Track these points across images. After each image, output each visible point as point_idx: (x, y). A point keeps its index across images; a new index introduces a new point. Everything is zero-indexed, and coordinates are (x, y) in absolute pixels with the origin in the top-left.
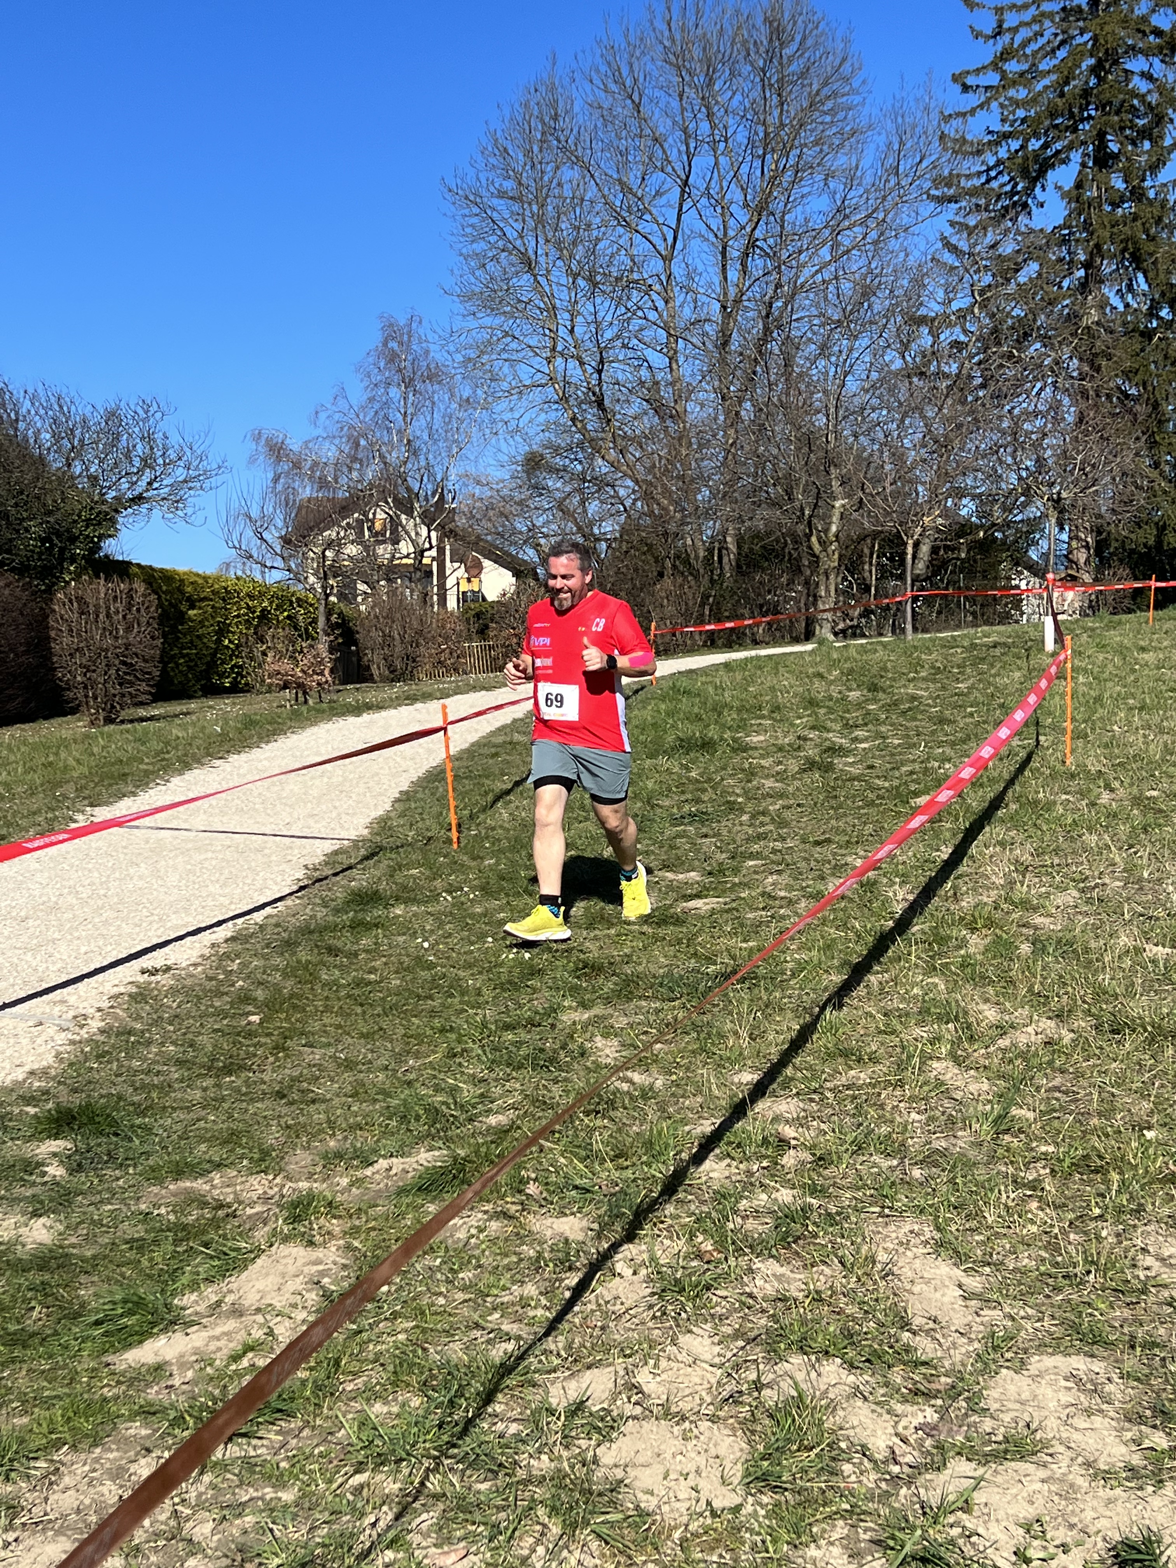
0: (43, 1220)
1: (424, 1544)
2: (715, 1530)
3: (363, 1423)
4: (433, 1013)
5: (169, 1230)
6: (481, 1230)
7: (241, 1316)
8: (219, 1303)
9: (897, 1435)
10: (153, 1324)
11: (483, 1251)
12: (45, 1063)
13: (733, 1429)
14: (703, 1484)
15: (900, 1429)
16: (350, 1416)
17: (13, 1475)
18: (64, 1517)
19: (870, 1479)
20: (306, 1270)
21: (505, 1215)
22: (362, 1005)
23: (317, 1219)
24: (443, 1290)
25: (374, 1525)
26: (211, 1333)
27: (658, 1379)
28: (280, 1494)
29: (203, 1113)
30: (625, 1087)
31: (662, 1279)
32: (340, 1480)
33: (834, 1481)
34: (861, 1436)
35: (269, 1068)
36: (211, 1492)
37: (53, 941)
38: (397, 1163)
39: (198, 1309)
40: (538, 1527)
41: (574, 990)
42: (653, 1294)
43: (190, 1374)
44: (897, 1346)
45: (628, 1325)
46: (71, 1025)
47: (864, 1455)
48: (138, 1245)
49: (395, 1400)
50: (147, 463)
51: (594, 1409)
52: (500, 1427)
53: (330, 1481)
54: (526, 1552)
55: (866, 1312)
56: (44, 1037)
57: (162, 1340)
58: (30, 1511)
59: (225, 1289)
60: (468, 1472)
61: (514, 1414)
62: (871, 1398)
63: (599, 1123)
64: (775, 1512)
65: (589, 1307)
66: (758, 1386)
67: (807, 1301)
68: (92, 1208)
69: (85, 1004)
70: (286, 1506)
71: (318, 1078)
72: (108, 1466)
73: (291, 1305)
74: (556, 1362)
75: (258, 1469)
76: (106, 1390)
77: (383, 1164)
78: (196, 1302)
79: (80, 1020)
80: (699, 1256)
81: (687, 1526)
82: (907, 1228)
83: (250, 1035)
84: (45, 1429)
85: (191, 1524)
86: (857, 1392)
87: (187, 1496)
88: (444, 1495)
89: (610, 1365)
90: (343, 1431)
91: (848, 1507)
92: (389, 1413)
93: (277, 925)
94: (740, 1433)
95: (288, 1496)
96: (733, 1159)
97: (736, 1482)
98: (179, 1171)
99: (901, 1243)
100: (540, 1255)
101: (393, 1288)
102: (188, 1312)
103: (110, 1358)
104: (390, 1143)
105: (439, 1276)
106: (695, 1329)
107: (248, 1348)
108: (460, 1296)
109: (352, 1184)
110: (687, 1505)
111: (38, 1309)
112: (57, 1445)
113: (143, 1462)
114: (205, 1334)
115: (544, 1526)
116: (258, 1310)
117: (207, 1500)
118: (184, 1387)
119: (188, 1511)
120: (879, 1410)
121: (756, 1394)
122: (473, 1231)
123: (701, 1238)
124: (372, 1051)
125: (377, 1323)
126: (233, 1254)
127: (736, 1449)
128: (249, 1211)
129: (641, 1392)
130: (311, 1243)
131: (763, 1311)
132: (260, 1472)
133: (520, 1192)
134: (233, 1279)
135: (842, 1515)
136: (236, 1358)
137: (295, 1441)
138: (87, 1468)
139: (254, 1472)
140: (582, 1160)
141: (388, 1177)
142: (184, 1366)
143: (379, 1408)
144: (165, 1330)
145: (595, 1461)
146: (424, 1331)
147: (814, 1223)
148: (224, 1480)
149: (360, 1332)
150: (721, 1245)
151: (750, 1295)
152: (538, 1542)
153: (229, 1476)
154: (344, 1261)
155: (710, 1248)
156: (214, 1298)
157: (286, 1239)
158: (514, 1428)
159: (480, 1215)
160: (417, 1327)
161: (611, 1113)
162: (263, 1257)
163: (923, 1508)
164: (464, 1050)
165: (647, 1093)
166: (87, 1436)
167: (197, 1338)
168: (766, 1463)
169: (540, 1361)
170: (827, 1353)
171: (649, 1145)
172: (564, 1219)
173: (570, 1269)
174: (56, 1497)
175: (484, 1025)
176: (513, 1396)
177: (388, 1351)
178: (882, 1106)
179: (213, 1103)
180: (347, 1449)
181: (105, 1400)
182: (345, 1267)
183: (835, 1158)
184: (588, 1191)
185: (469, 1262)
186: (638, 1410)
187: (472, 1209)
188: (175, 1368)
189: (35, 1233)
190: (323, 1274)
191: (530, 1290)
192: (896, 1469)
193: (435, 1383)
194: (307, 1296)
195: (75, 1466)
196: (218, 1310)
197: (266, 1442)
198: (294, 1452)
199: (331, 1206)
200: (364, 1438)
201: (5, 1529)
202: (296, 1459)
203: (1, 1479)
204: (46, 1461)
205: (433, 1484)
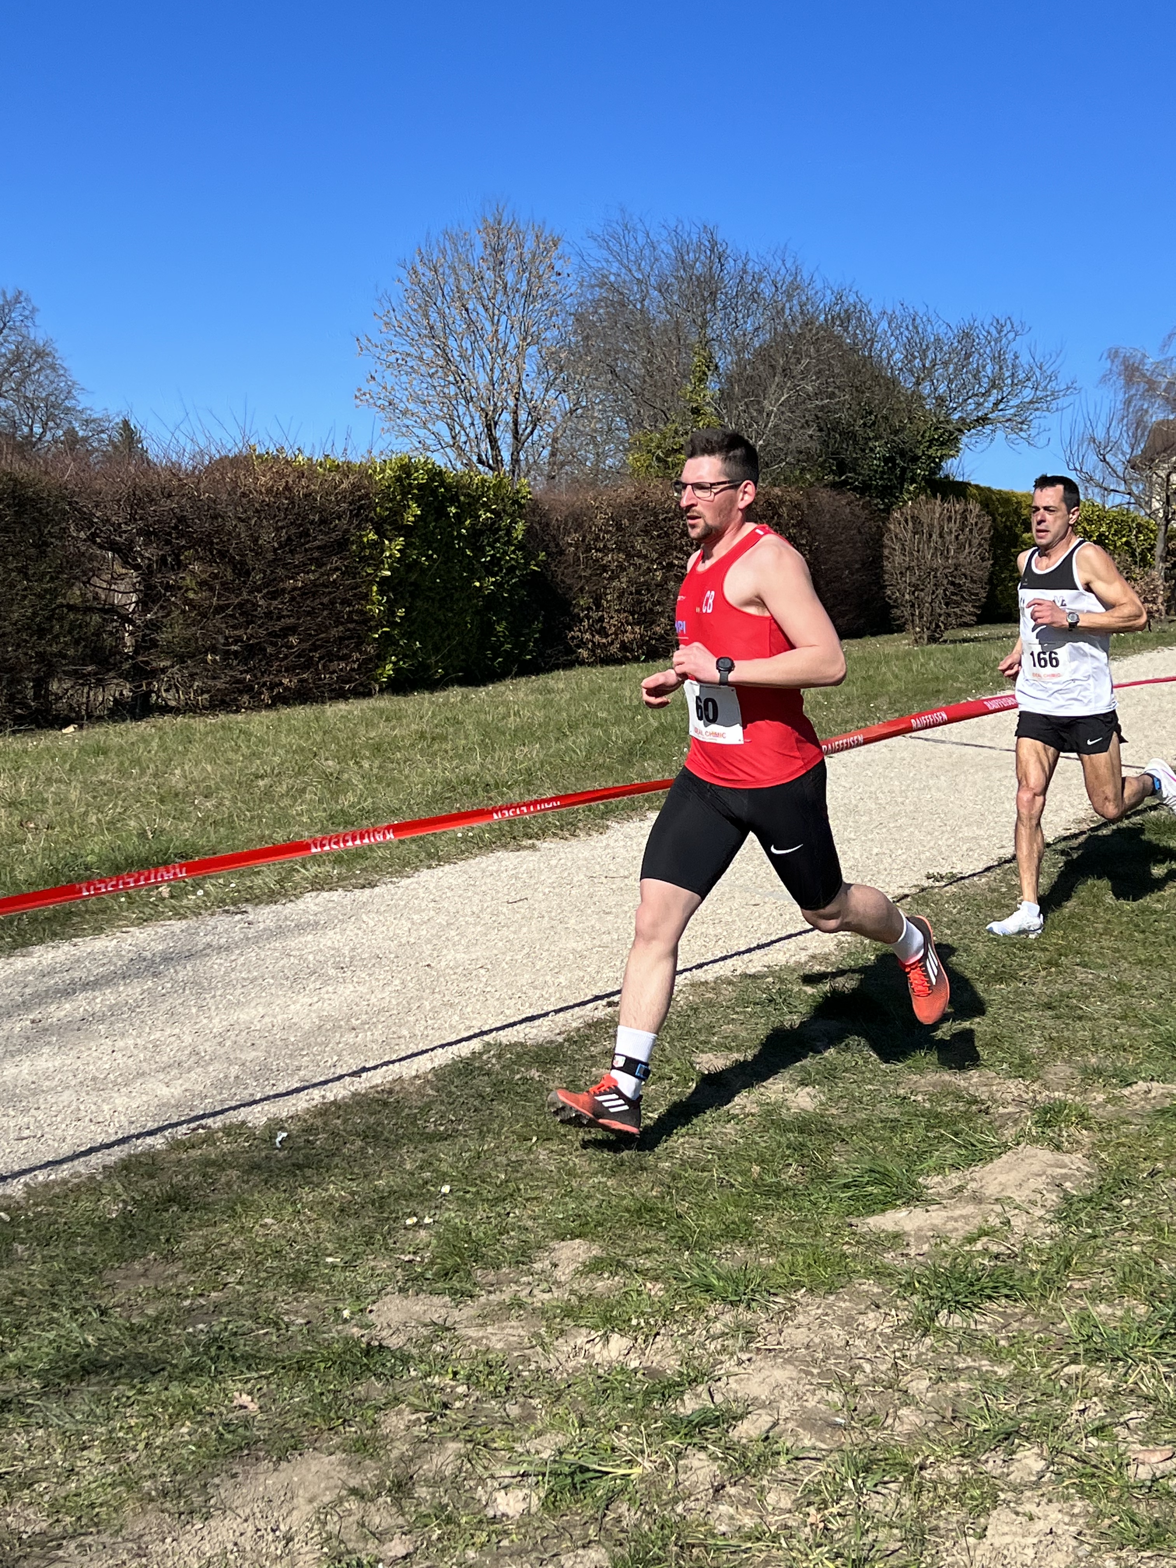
0: (809, 1089)
1: (1130, 1439)
3: (1084, 1319)
5: (923, 1116)
7: (980, 1203)
8: (961, 1189)
10: (898, 1197)
12: (827, 950)
16: (1073, 1311)
17: (754, 1304)
18: (794, 1349)
20: (1049, 1172)
22: (1143, 932)
23: (1067, 1127)
25: (1083, 1411)
26: (950, 1214)
28: (996, 1369)
32: (1055, 1366)
35: (1040, 981)
36: (931, 1354)
38: (1157, 1088)
39: (941, 1190)
43: (926, 1248)
48: (893, 1126)
49: (1121, 1304)
50: (995, 383)
53: (1046, 1366)
57: (903, 1213)
58: (765, 1338)
59: (968, 1177)
68: (854, 1086)
70: (1000, 1380)
71: (1088, 997)
72: (839, 1313)
73: (1030, 1201)
75: (978, 1342)
76: (845, 1247)
77: (1142, 1086)
78: (939, 1183)
84: (786, 1271)
85: (909, 1378)
87: (908, 1353)
88: (1156, 1399)
90: (1064, 1323)
92: (1113, 1315)
95: (1002, 1372)
101: (1135, 1203)
102: (930, 1191)
103: (854, 1221)
104: (1153, 1068)
107: (983, 1233)
109: (1108, 1101)
111: (794, 1166)
112: (796, 1286)
113: (871, 1315)
114: (944, 1214)
116: (998, 1200)
117: (926, 1360)
118: (919, 1258)
119: (908, 1367)
124: (1148, 978)
125: (1113, 1232)
126: (980, 1146)
128: (1001, 1110)
130: (1058, 1148)
132: (980, 1346)
134: (977, 1169)
136: (971, 1240)
137: (1017, 1324)
138: (820, 1311)
139: (975, 1345)
141: (1146, 1099)
142: (921, 1239)
143: (1103, 1308)
144: (906, 1204)
146: (1160, 1246)
148: (945, 1345)
149: (1095, 1237)
153: (949, 1343)
154: (1088, 1169)
156: (957, 1183)
157: (1035, 1141)
160: (1154, 1241)
162: (1009, 1153)
166: (824, 1283)
167: (936, 1216)
174: (789, 1330)
177: (1120, 1259)
180: (1065, 1341)
181: (844, 1256)
182: (1089, 1175)
188: (912, 1240)
189: (799, 1099)
190: (1065, 1177)
193: (1163, 1295)
194: (1048, 1195)
195: (810, 1308)
196: (959, 1194)
197: (989, 1320)
198: (1015, 1334)
199: (1082, 1116)
200: (1084, 1333)
201: (741, 1349)
202: (1016, 1340)
203: (743, 1305)
204: (785, 1298)
205: (1147, 1387)
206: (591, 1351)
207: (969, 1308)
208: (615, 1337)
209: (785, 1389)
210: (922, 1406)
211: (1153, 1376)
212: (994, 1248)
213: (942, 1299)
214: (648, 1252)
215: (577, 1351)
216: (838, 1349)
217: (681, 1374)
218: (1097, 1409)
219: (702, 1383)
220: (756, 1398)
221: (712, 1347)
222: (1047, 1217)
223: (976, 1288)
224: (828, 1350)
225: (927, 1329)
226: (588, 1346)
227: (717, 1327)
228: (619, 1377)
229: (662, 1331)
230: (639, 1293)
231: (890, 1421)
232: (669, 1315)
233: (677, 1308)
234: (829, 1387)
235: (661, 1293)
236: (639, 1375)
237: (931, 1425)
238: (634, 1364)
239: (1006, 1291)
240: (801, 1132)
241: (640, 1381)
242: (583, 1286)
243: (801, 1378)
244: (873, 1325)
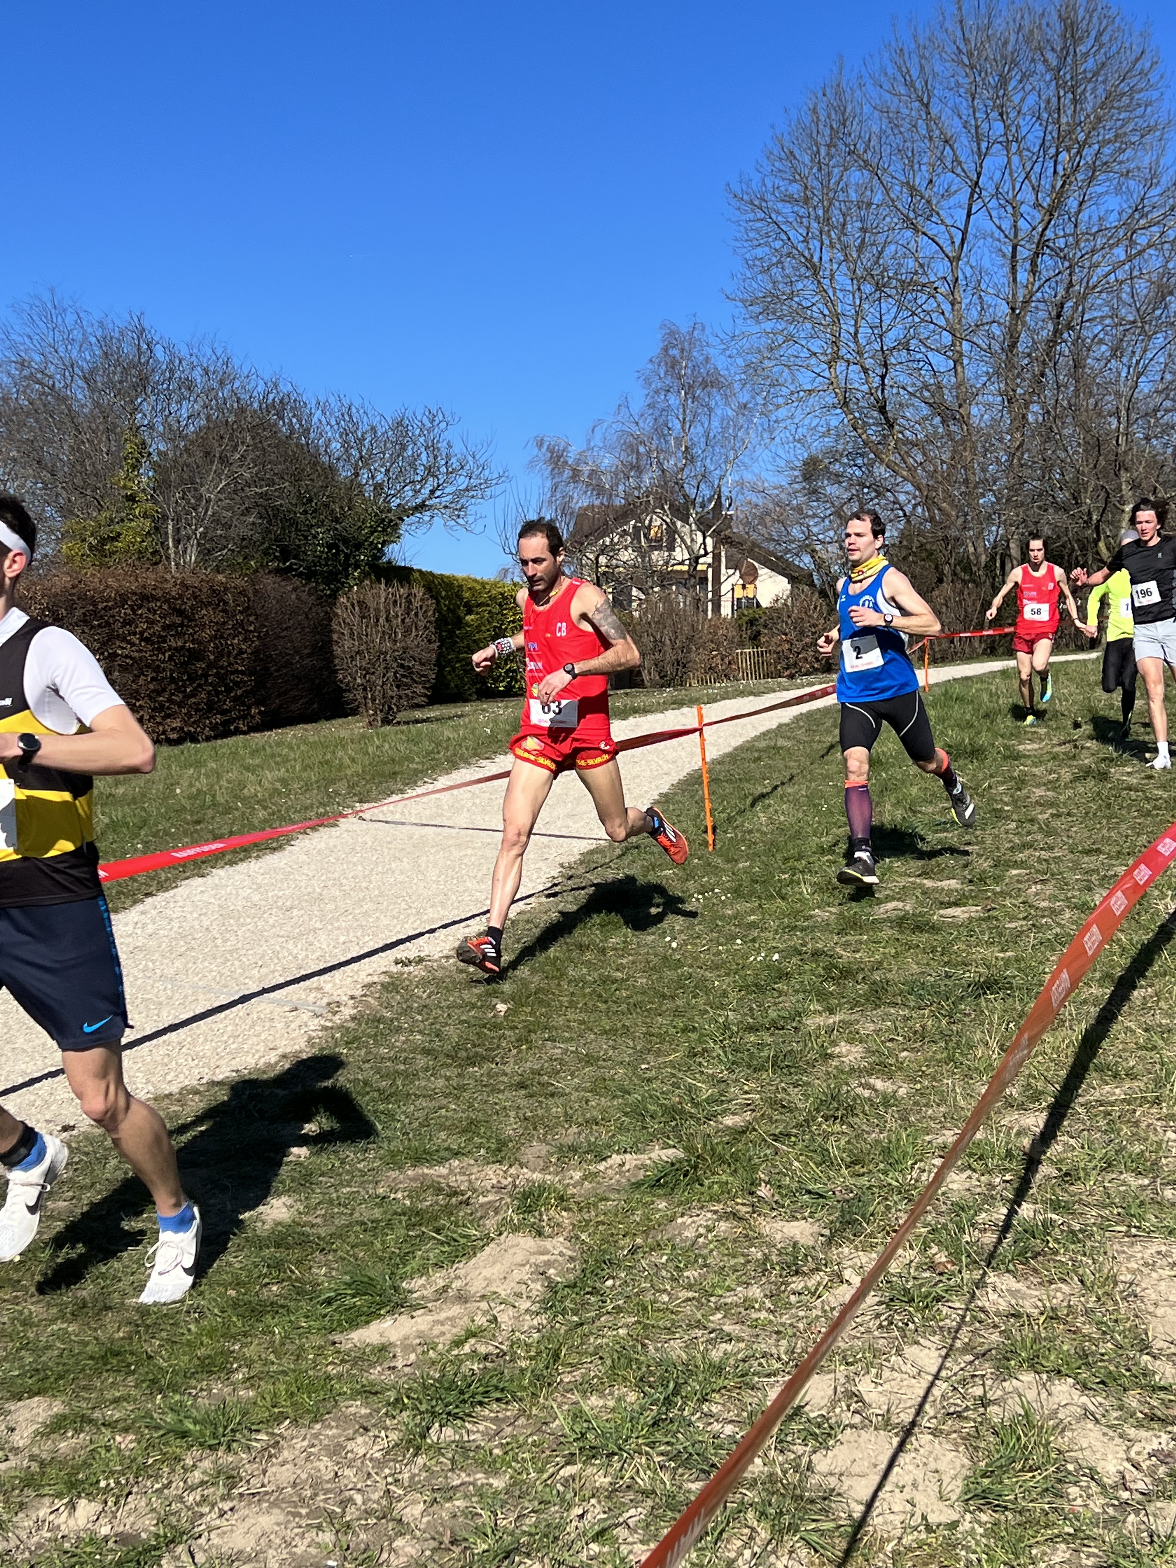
0: (284, 1199)
1: (630, 1540)
2: (929, 1545)
3: (577, 1415)
4: (677, 1013)
5: (404, 1214)
6: (710, 1230)
7: (466, 1302)
8: (445, 1288)
9: (1128, 1460)
10: (382, 1305)
11: (711, 1251)
12: (297, 1047)
13: (956, 1444)
14: (919, 1498)
15: (1133, 1454)
16: (566, 1407)
17: (235, 1445)
18: (280, 1489)
19: (1097, 1504)
20: (532, 1260)
21: (734, 1215)
22: (606, 1002)
23: (547, 1210)
24: (668, 1287)
25: (581, 1517)
26: (436, 1317)
27: (880, 1388)
28: (491, 1481)
29: (445, 1102)
30: (866, 1093)
31: (892, 1288)
32: (551, 1470)
33: (1058, 1503)
34: (1089, 1458)
35: (511, 1060)
36: (424, 1474)
37: (315, 930)
38: (631, 1160)
39: (425, 1293)
40: (747, 1531)
41: (822, 996)
42: (880, 1303)
43: (413, 1357)
44: (1134, 1368)
45: (853, 1333)
46: (324, 1012)
47: (1093, 1479)
48: (373, 1228)
49: (611, 1394)
50: (430, 471)
51: (812, 1415)
52: (716, 1427)
53: (541, 1471)
54: (732, 1555)
55: (1104, 1333)
56: (298, 1022)
57: (388, 1322)
58: (248, 1481)
59: (452, 1276)
60: (680, 1471)
61: (731, 1415)
62: (1103, 1421)
63: (837, 1128)
64: (993, 1531)
65: (815, 1312)
66: (984, 1402)
67: (1042, 1318)
68: (332, 1190)
69: (339, 992)
70: (496, 1493)
71: (558, 1072)
72: (326, 1442)
73: (515, 1294)
74: (778, 1365)
75: (471, 1454)
76: (330, 1368)
77: (616, 1159)
78: (424, 1286)
79: (334, 1007)
80: (932, 1267)
81: (900, 1539)
82: (1153, 1249)
83: (496, 1027)
84: (268, 1403)
85: (402, 1504)
86: (1087, 1414)
87: (400, 1477)
88: (654, 1492)
89: (830, 1372)
90: (557, 1422)
91: (1072, 1531)
93: (528, 922)
94: (962, 1448)
95: (498, 1483)
96: (974, 1171)
97: (954, 1497)
98: (420, 1158)
99: (1146, 1264)
100: (767, 1258)
101: (618, 1284)
102: (415, 1295)
103: (337, 1337)
104: (625, 1140)
105: (664, 1273)
106: (922, 1341)
107: (470, 1334)
108: (685, 1294)
109: (585, 1178)
110: (901, 1517)
112: (279, 1419)
113: (360, 1440)
114: (430, 1318)
115: (753, 1529)
116: (483, 1297)
117: (419, 1482)
118: (407, 1369)
119: (401, 1492)
120: (1111, 1433)
121: (981, 1410)
122: (702, 1230)
123: (935, 1249)
124: (614, 1048)
125: (598, 1317)
126: (463, 1241)
127: (958, 1464)
128: (482, 1199)
129: (861, 1400)
130: (540, 1234)
131: (995, 1326)
132: (473, 1458)
133: (752, 1193)
134: (461, 1265)
135: (1067, 1539)
136: (458, 1343)
137: (510, 1429)
138: (305, 1443)
140: (818, 1165)
141: (620, 1173)
142: (408, 1348)
143: (594, 1401)
144: (391, 1312)
145: (810, 1467)
146: (645, 1327)
147: (1056, 1240)
148: (438, 1463)
149: (582, 1324)
150: (955, 1256)
151: (982, 1310)
152: (746, 1545)
153: (442, 1459)
154: (570, 1253)
155: (944, 1259)
156: (441, 1283)
157: (515, 1229)
158: (729, 1429)
159: (709, 1215)
160: (639, 1322)
161: (850, 1119)
162: (492, 1245)
163: (1151, 1536)
164: (705, 1050)
165: (888, 1101)
166: (308, 1411)
167: (422, 1322)
168: (986, 1481)
169: (760, 1365)
170: (1059, 1372)
171: (886, 1152)
172: (795, 1223)
173: (797, 1273)
174: (274, 1469)
175: (726, 1027)
176: (730, 1397)
177: (607, 1345)
178: (1137, 1124)
179: (456, 1092)
180: (560, 1441)
181: (329, 1378)
182: (572, 1259)
183: (1082, 1174)
184: (822, 1196)
185: (696, 1261)
186: (857, 1419)
187: (702, 1208)
188: (398, 1350)
189: (274, 1212)
190: (549, 1264)
191: (755, 1292)
192: (1125, 1495)
193: (652, 1379)
194: (532, 1286)
195: (294, 1441)
196: (444, 1295)
197: (481, 1428)
198: (508, 1440)
199: (562, 1199)
200: (577, 1430)
201: (223, 1499)
202: (510, 1447)
203: (223, 1448)
204: (267, 1433)
205: (644, 1481)
206: (56, 1523)
207: (461, 1418)
208: (82, 1503)
209: (272, 1537)
210: (418, 1533)
211: (649, 1467)
212: (483, 1349)
213: (433, 1413)
214: (116, 1401)
215: (39, 1524)
216: (328, 1482)
217: (157, 1536)
218: (596, 1512)
219: (180, 1543)
220: (241, 1552)
221: (191, 1498)
222: (533, 1308)
223: (466, 1396)
224: (316, 1484)
225: (419, 1448)
226: (52, 1517)
227: (197, 1476)
228: (88, 1549)
229: (135, 1489)
230: (108, 1449)
231: (385, 1555)
232: (142, 1471)
233: (150, 1461)
234: (319, 1527)
235: (131, 1446)
236: (111, 1544)
237: (428, 1553)
238: (105, 1530)
239: (498, 1395)
240: (278, 1246)
241: (112, 1550)
242: (44, 1450)
243: (289, 1521)
244: (361, 1452)
